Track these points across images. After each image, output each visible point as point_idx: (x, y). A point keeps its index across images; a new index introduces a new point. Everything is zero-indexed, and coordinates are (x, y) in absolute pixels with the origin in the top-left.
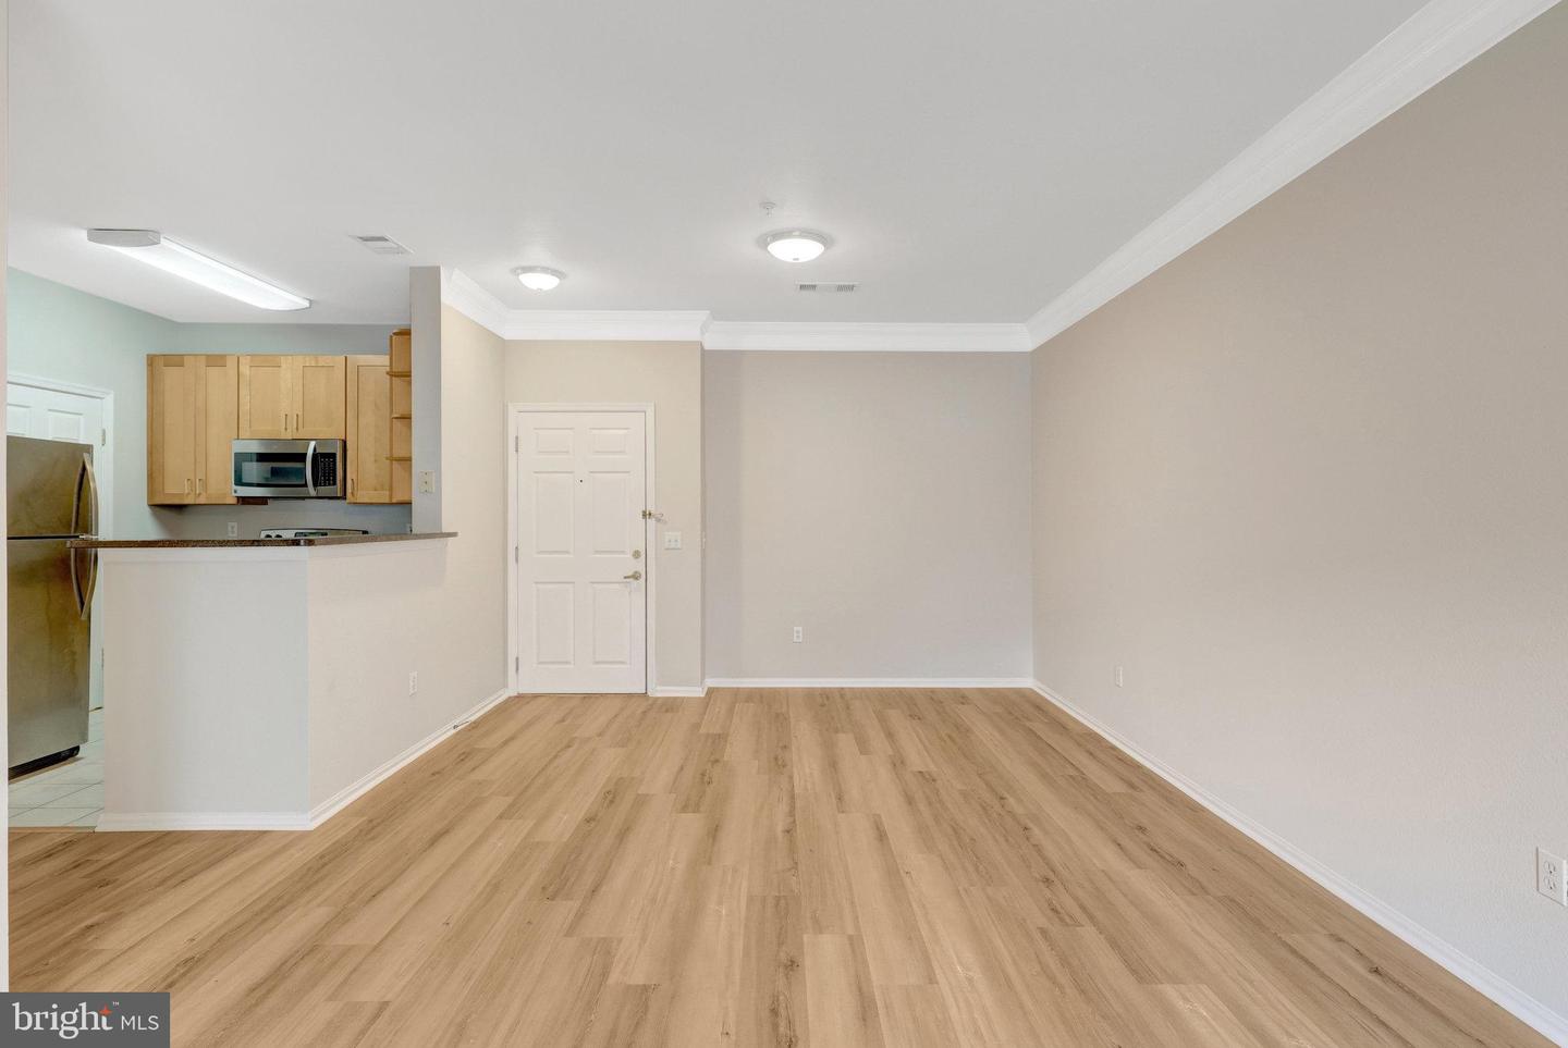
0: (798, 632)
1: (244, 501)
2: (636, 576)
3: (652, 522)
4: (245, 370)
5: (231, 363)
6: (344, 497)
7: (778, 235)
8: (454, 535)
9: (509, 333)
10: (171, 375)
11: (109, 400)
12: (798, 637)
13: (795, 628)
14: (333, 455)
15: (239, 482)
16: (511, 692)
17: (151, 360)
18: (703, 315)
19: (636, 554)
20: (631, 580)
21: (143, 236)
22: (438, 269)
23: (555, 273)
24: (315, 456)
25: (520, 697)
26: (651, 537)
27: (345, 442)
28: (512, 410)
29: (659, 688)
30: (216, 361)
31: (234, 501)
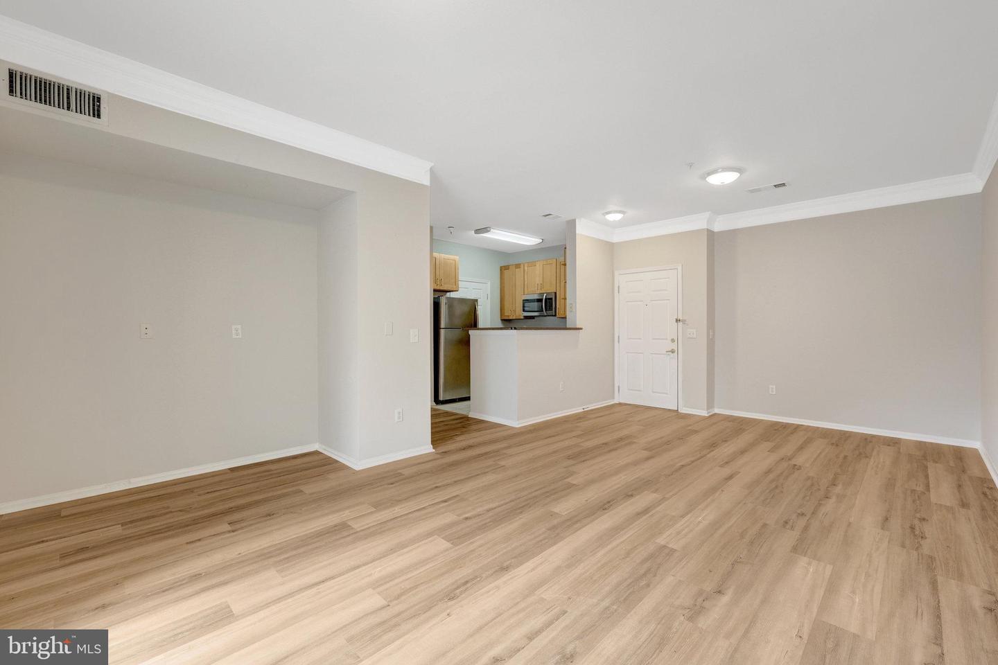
0: (772, 388)
1: (526, 318)
2: (673, 351)
3: (680, 324)
4: (526, 268)
5: (522, 266)
6: (555, 315)
7: (709, 174)
8: (581, 329)
9: (615, 239)
10: (506, 272)
11: (489, 283)
12: (772, 391)
13: (771, 386)
14: (551, 299)
15: (524, 311)
16: (616, 401)
17: (501, 267)
18: (707, 214)
19: (673, 340)
20: (670, 353)
21: (486, 230)
22: (575, 220)
23: (620, 212)
24: (546, 299)
25: (620, 404)
26: (680, 331)
27: (556, 293)
28: (616, 273)
29: (684, 408)
30: (518, 266)
31: (523, 318)
